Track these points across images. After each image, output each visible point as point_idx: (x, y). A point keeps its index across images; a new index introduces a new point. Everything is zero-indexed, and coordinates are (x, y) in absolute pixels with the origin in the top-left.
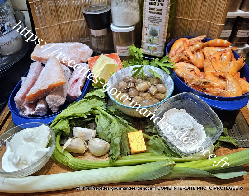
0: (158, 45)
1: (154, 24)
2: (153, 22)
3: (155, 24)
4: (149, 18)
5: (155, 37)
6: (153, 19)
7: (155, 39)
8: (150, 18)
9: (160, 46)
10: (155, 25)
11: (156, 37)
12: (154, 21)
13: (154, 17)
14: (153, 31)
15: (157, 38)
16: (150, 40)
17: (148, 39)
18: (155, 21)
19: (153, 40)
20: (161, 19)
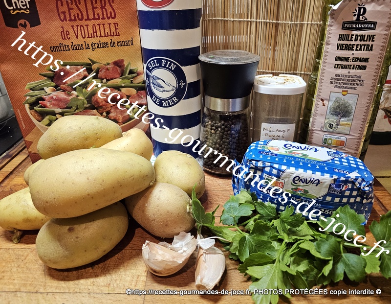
0: (349, 135)
1: (343, 91)
2: (341, 87)
3: (347, 91)
4: (332, 79)
5: (342, 119)
6: (344, 80)
7: (341, 123)
8: (336, 79)
9: (353, 137)
10: (345, 93)
11: (347, 118)
12: (345, 84)
13: (346, 76)
14: (339, 107)
15: (347, 120)
16: (331, 126)
17: (325, 125)
18: (349, 84)
19: (337, 125)
20: (362, 79)
